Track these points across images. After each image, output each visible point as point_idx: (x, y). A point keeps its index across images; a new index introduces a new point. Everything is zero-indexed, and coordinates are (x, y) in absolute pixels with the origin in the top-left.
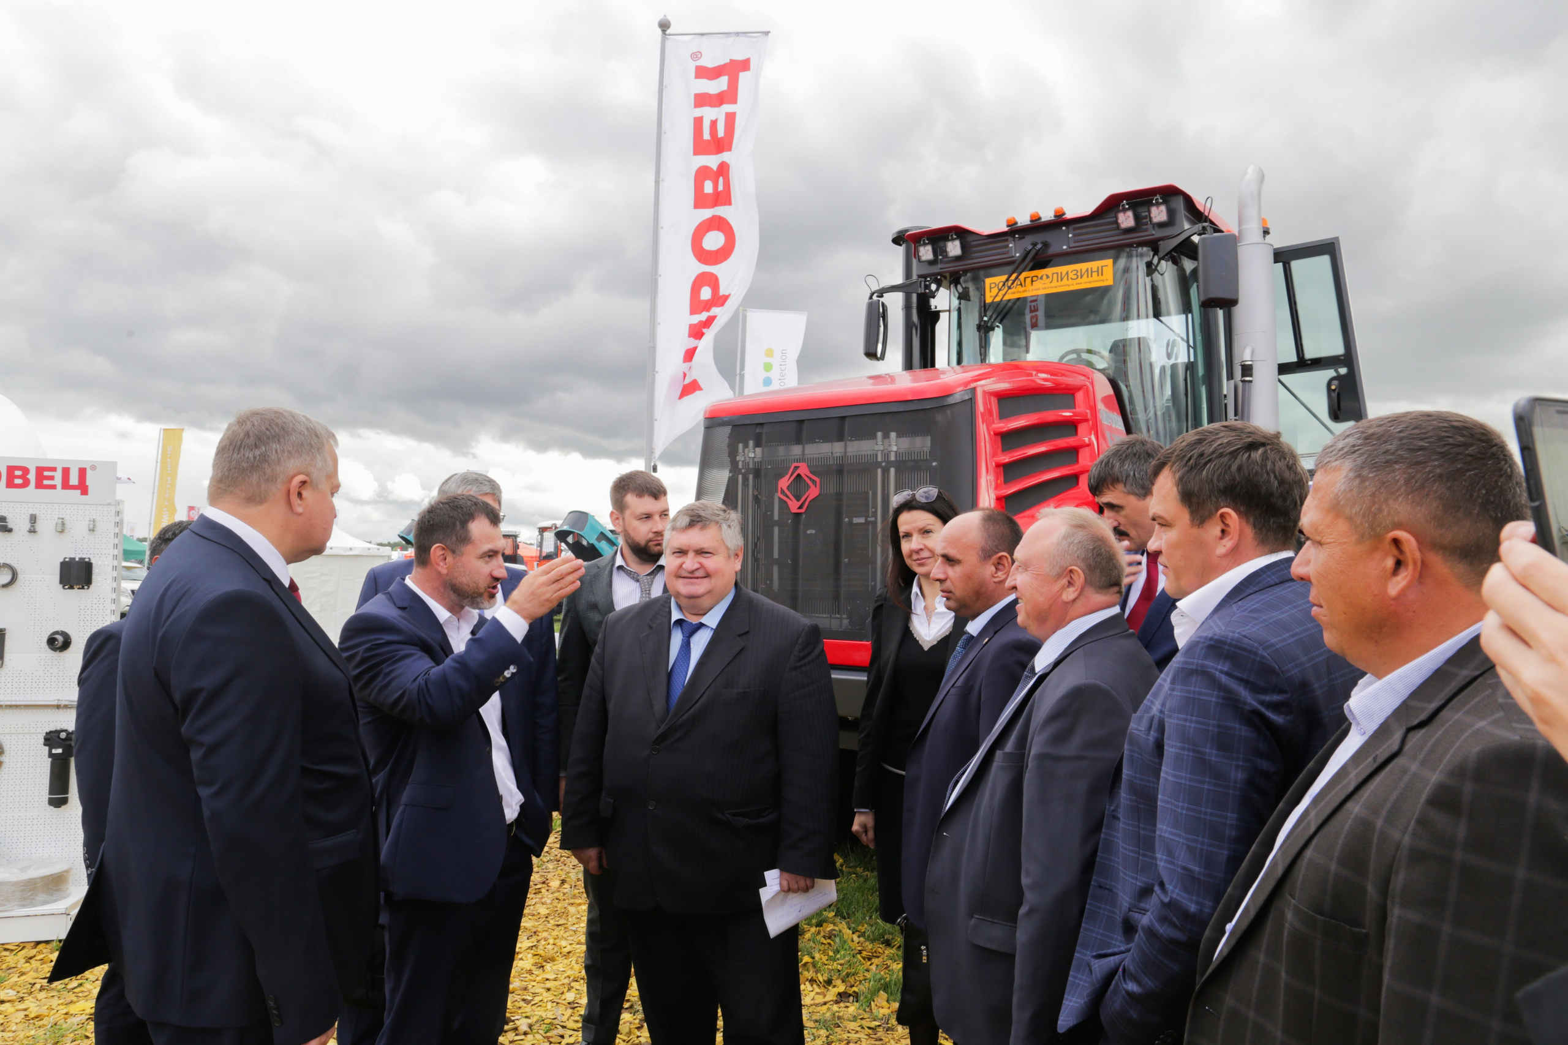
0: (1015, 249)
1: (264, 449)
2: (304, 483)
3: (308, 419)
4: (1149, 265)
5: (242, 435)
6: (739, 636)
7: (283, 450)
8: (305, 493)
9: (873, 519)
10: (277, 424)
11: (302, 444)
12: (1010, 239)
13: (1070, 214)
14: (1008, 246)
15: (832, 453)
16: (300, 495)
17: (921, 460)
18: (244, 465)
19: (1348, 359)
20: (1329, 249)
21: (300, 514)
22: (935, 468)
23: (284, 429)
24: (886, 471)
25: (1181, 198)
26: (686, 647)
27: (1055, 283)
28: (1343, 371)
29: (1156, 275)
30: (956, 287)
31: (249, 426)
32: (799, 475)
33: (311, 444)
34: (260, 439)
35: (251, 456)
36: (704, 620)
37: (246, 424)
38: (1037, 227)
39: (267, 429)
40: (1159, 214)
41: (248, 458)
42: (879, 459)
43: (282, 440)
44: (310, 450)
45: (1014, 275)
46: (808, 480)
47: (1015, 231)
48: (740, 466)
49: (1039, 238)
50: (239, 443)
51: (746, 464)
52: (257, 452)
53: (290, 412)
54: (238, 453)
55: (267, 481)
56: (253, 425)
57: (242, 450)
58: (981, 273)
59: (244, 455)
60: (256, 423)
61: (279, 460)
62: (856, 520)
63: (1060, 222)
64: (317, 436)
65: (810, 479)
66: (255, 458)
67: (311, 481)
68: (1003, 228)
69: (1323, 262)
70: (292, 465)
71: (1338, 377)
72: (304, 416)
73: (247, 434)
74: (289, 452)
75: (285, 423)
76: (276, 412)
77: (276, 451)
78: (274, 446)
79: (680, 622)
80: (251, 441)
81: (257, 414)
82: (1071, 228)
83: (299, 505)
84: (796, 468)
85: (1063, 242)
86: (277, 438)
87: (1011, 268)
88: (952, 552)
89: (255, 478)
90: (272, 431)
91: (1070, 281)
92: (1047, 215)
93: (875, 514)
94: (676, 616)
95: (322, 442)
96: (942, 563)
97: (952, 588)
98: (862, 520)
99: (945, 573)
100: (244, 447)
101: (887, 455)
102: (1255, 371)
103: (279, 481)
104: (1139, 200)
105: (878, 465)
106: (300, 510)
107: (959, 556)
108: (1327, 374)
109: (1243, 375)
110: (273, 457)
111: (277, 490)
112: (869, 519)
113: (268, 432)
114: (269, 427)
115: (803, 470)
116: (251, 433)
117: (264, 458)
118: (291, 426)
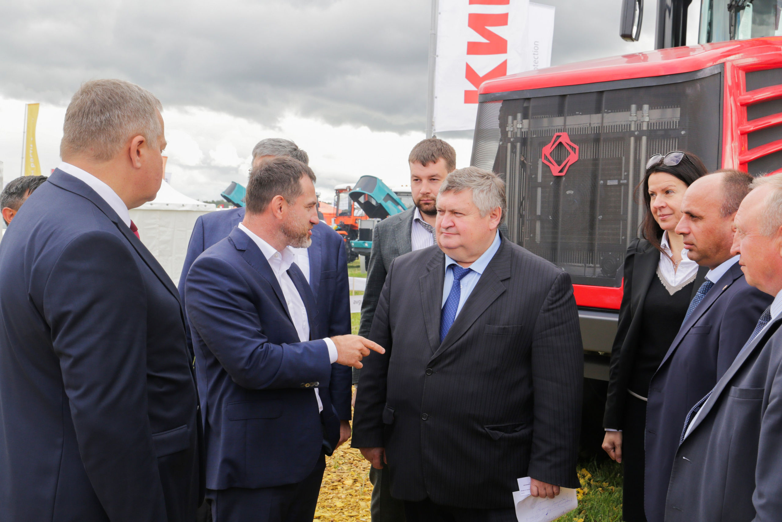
1: (108, 115)
2: (141, 142)
3: (139, 89)
5: (89, 103)
6: (502, 281)
7: (124, 116)
8: (142, 151)
9: (625, 181)
10: (117, 94)
11: (138, 110)
15: (590, 124)
16: (138, 152)
17: (670, 129)
18: (93, 128)
21: (138, 169)
22: (684, 136)
23: (123, 98)
24: (638, 139)
26: (457, 287)
31: (93, 95)
32: (560, 143)
33: (145, 110)
34: (104, 107)
35: (98, 120)
36: (472, 267)
37: (91, 94)
39: (109, 98)
41: (96, 122)
42: (633, 129)
43: (122, 107)
44: (145, 115)
46: (568, 147)
48: (509, 136)
50: (87, 110)
51: (514, 134)
52: (103, 118)
53: (125, 83)
54: (87, 119)
55: (112, 141)
56: (97, 95)
57: (90, 116)
59: (92, 120)
60: (99, 93)
61: (121, 123)
62: (609, 183)
64: (149, 103)
65: (570, 146)
66: (101, 122)
67: (147, 140)
70: (131, 128)
72: (137, 86)
73: (93, 102)
74: (128, 117)
75: (123, 92)
76: (114, 83)
77: (118, 116)
78: (117, 112)
79: (452, 267)
80: (97, 108)
81: (98, 85)
83: (138, 161)
84: (559, 137)
86: (118, 106)
88: (695, 210)
89: (102, 139)
90: (113, 99)
93: (627, 177)
94: (449, 262)
95: (153, 108)
96: (686, 218)
97: (694, 241)
98: (615, 182)
99: (689, 228)
100: (92, 114)
101: (639, 125)
103: (121, 141)
105: (632, 134)
106: (138, 165)
107: (701, 213)
110: (116, 121)
111: (120, 148)
112: (622, 182)
113: (110, 100)
114: (111, 97)
115: (565, 139)
116: (96, 101)
117: (109, 122)
118: (128, 95)
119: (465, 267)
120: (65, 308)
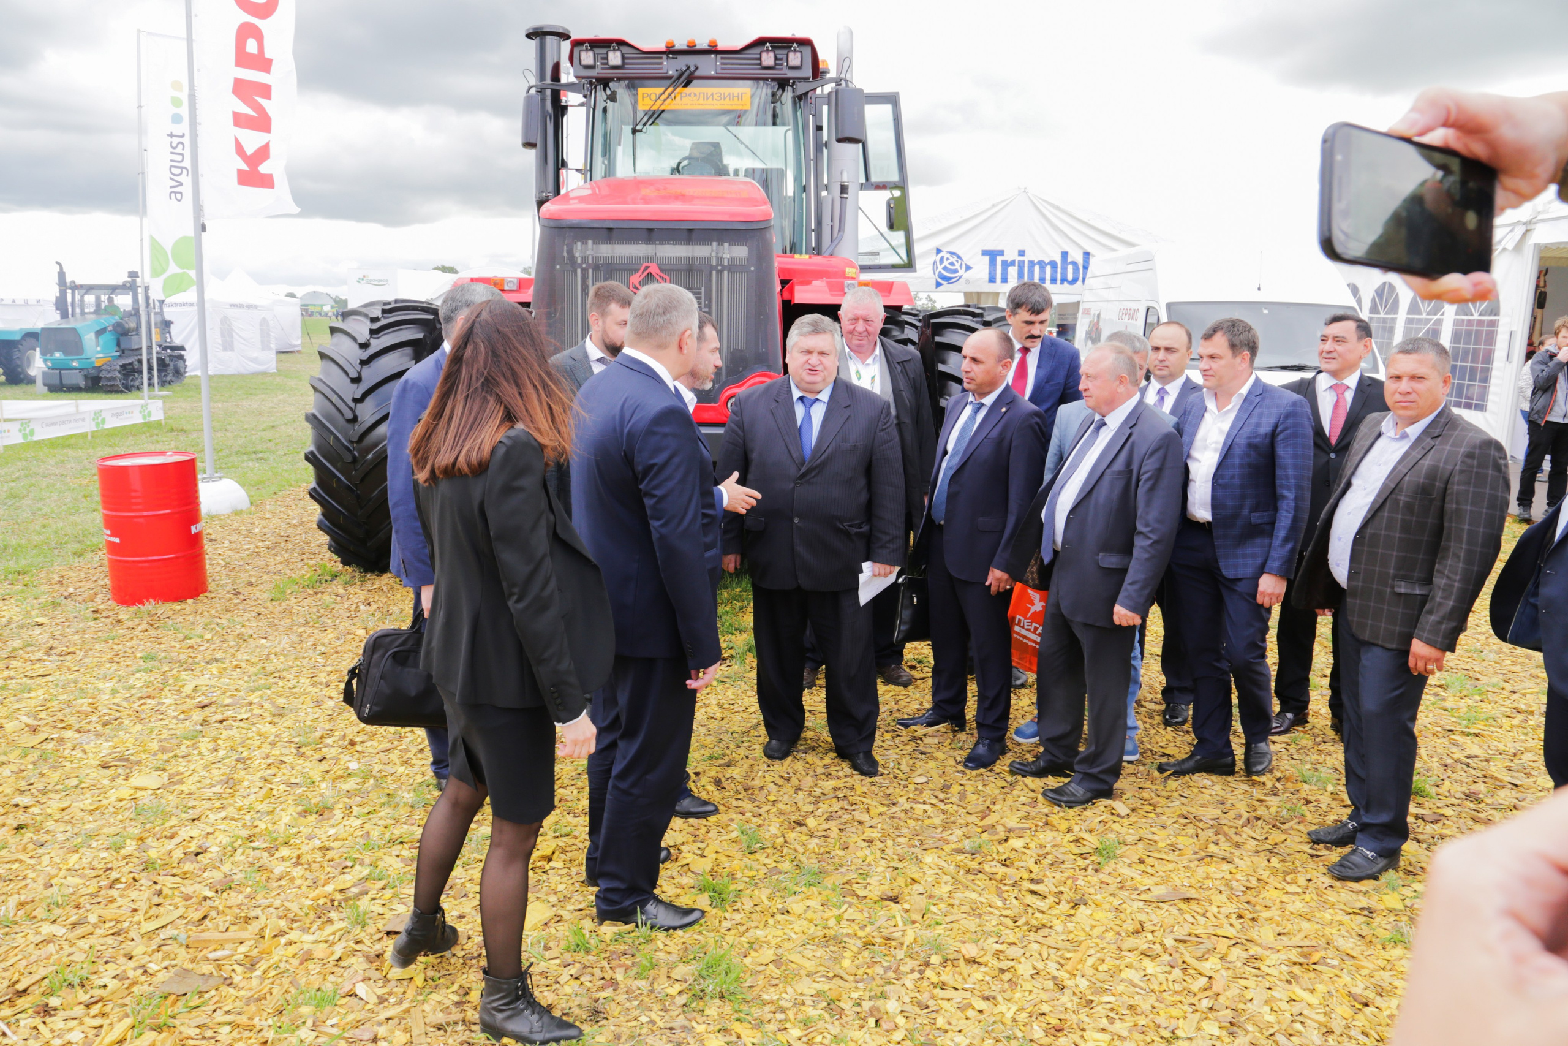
0: (671, 67)
4: (773, 95)
6: (845, 408)
12: (664, 56)
13: (722, 45)
14: (661, 63)
17: (741, 265)
19: (902, 186)
20: (892, 99)
24: (720, 273)
25: (809, 48)
26: (808, 416)
27: (701, 101)
28: (897, 193)
29: (778, 104)
30: (605, 90)
32: (650, 274)
36: (819, 397)
38: (692, 51)
40: (794, 59)
42: (712, 262)
45: (670, 89)
46: (658, 278)
47: (671, 52)
48: (579, 261)
49: (691, 60)
51: (585, 259)
58: (637, 82)
63: (713, 50)
68: (662, 47)
69: (887, 109)
71: (893, 198)
79: (801, 399)
82: (719, 56)
84: (647, 267)
85: (709, 65)
87: (669, 82)
91: (715, 102)
92: (702, 44)
94: (796, 394)
97: (974, 377)
101: (720, 260)
102: (850, 190)
104: (781, 44)
105: (712, 268)
107: (983, 359)
108: (885, 195)
109: (842, 193)
115: (655, 269)
119: (811, 396)
120: (652, 462)
